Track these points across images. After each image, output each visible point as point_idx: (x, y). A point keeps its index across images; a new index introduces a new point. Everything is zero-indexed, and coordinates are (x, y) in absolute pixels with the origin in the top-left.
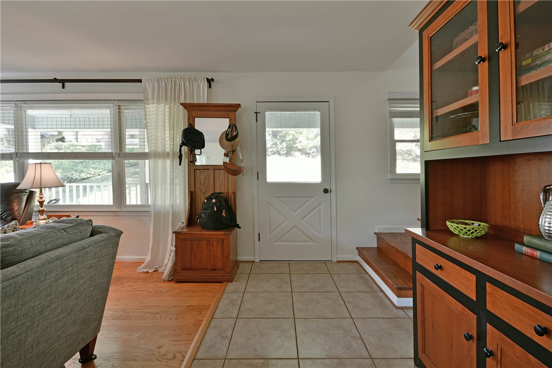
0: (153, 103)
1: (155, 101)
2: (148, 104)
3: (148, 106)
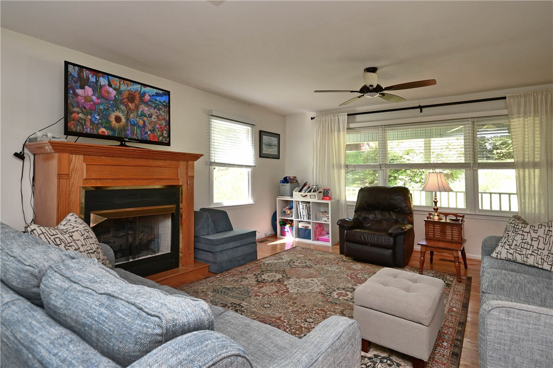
0: (519, 117)
1: (522, 115)
2: (513, 118)
3: (512, 120)
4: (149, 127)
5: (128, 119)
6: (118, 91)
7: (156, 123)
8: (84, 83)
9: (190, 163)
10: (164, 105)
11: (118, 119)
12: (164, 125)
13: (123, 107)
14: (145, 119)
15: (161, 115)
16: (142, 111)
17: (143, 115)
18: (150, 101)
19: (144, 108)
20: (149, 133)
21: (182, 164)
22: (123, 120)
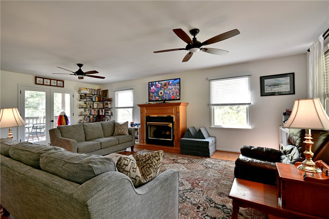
4: (171, 93)
5: (164, 92)
6: (161, 84)
7: (174, 91)
8: (152, 85)
9: (177, 106)
10: (178, 83)
11: (161, 93)
12: (177, 91)
13: (163, 89)
14: (170, 90)
15: (176, 87)
16: (169, 88)
17: (169, 89)
18: (172, 83)
19: (170, 87)
20: (171, 95)
21: (175, 107)
22: (163, 93)
